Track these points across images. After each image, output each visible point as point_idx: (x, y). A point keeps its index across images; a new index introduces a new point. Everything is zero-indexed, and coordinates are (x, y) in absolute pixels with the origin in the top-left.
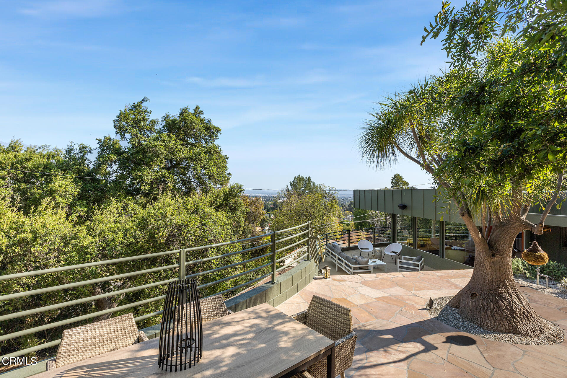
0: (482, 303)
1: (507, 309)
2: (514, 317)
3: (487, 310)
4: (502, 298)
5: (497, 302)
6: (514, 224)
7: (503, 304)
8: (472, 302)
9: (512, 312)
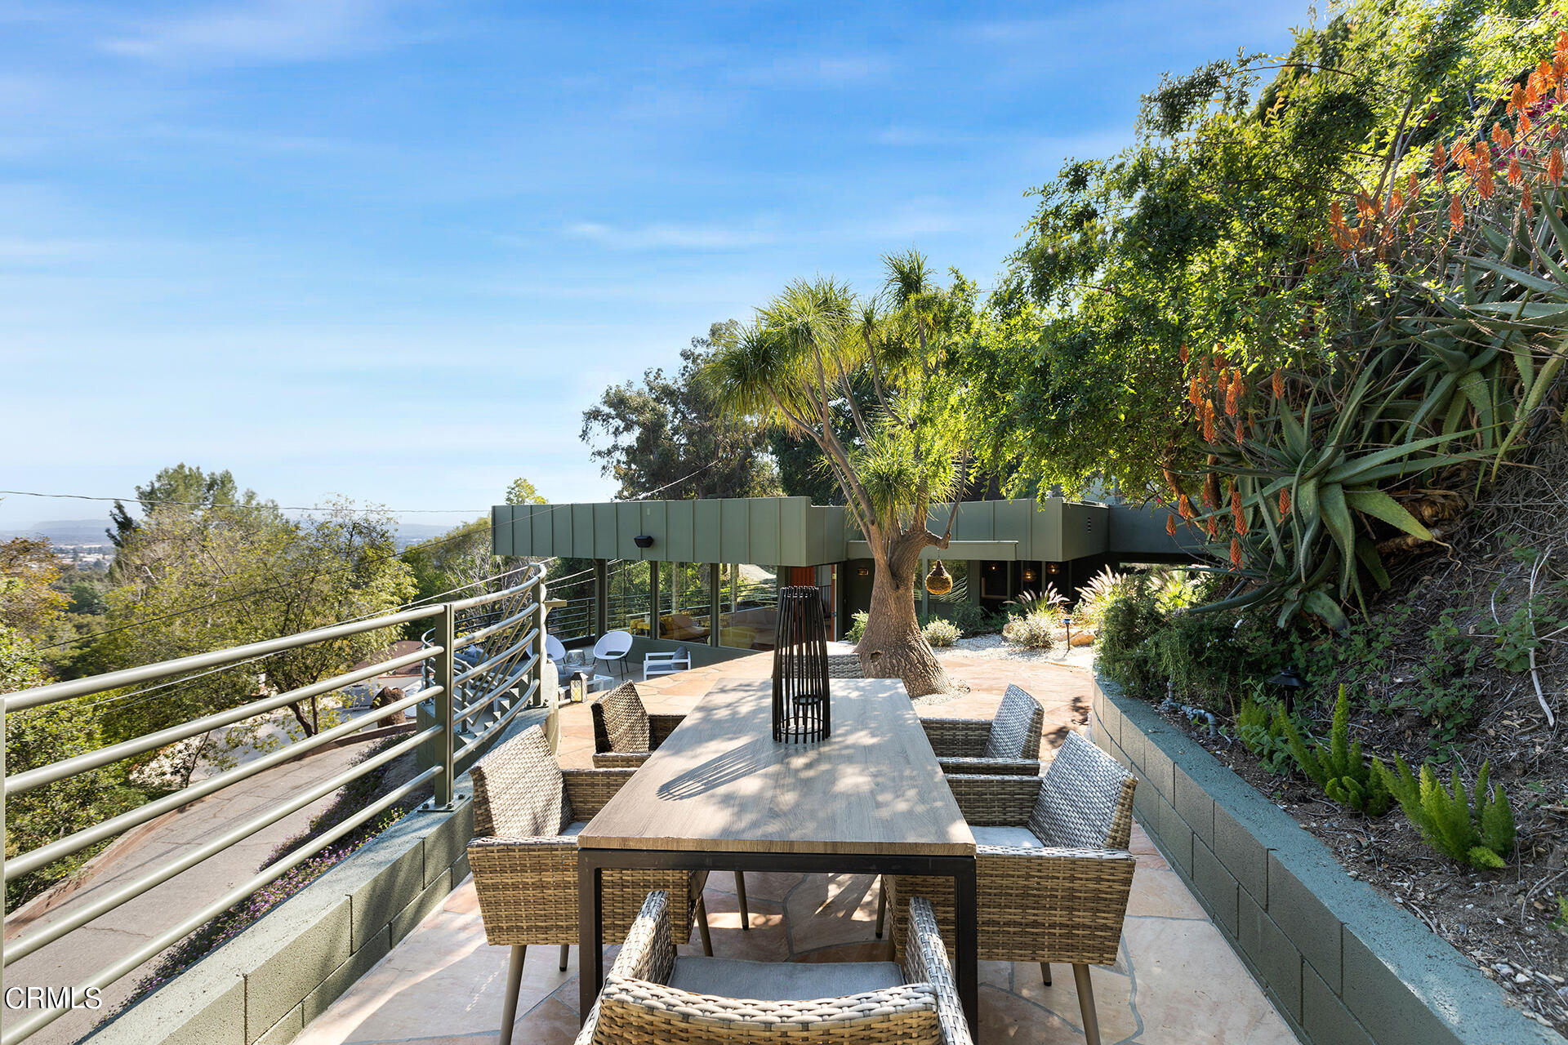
0: (891, 662)
1: (919, 662)
2: (927, 672)
3: (898, 670)
4: (912, 648)
5: (908, 656)
6: (918, 536)
7: (914, 656)
8: (875, 666)
9: (925, 665)
